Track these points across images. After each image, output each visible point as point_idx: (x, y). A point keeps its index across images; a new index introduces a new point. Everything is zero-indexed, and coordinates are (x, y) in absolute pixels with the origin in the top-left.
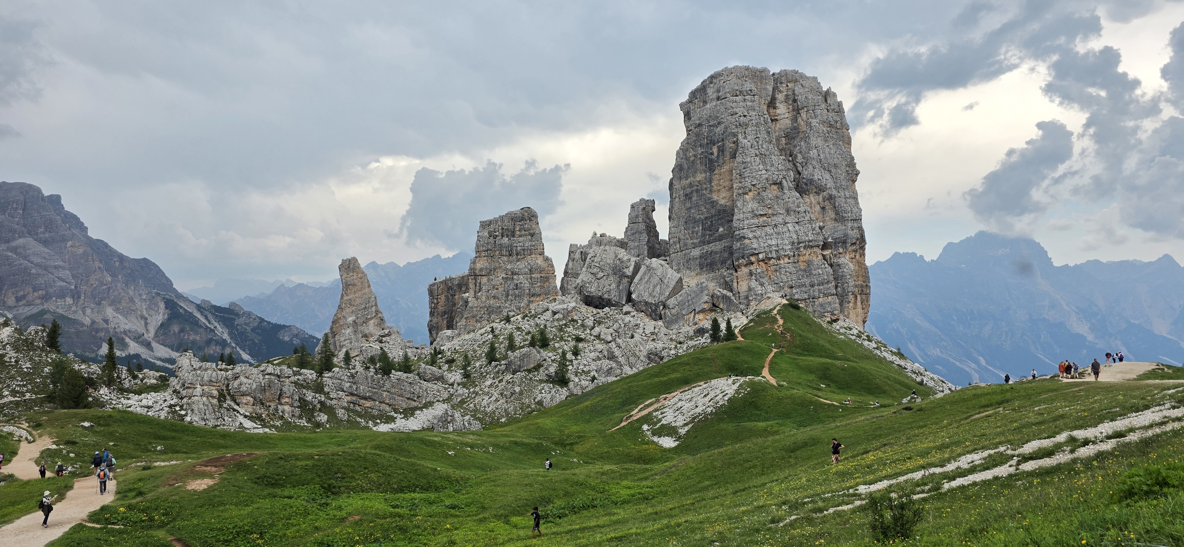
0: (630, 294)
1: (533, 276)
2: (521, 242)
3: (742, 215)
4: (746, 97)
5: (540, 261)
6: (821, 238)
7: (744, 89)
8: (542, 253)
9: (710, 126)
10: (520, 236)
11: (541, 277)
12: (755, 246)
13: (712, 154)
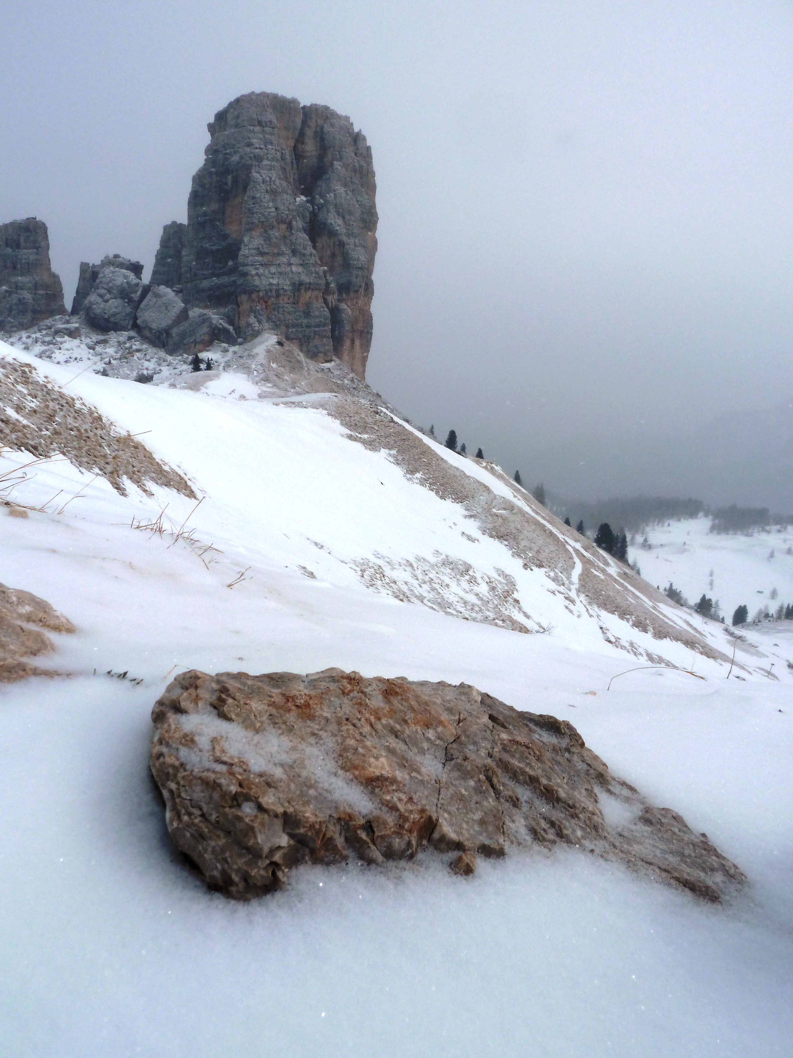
0: (136, 318)
1: (39, 292)
2: (27, 254)
3: (247, 251)
4: (265, 128)
5: (46, 277)
6: (323, 282)
7: (264, 119)
8: (49, 269)
9: (227, 154)
10: (26, 248)
11: (47, 294)
12: (257, 283)
13: (226, 184)
